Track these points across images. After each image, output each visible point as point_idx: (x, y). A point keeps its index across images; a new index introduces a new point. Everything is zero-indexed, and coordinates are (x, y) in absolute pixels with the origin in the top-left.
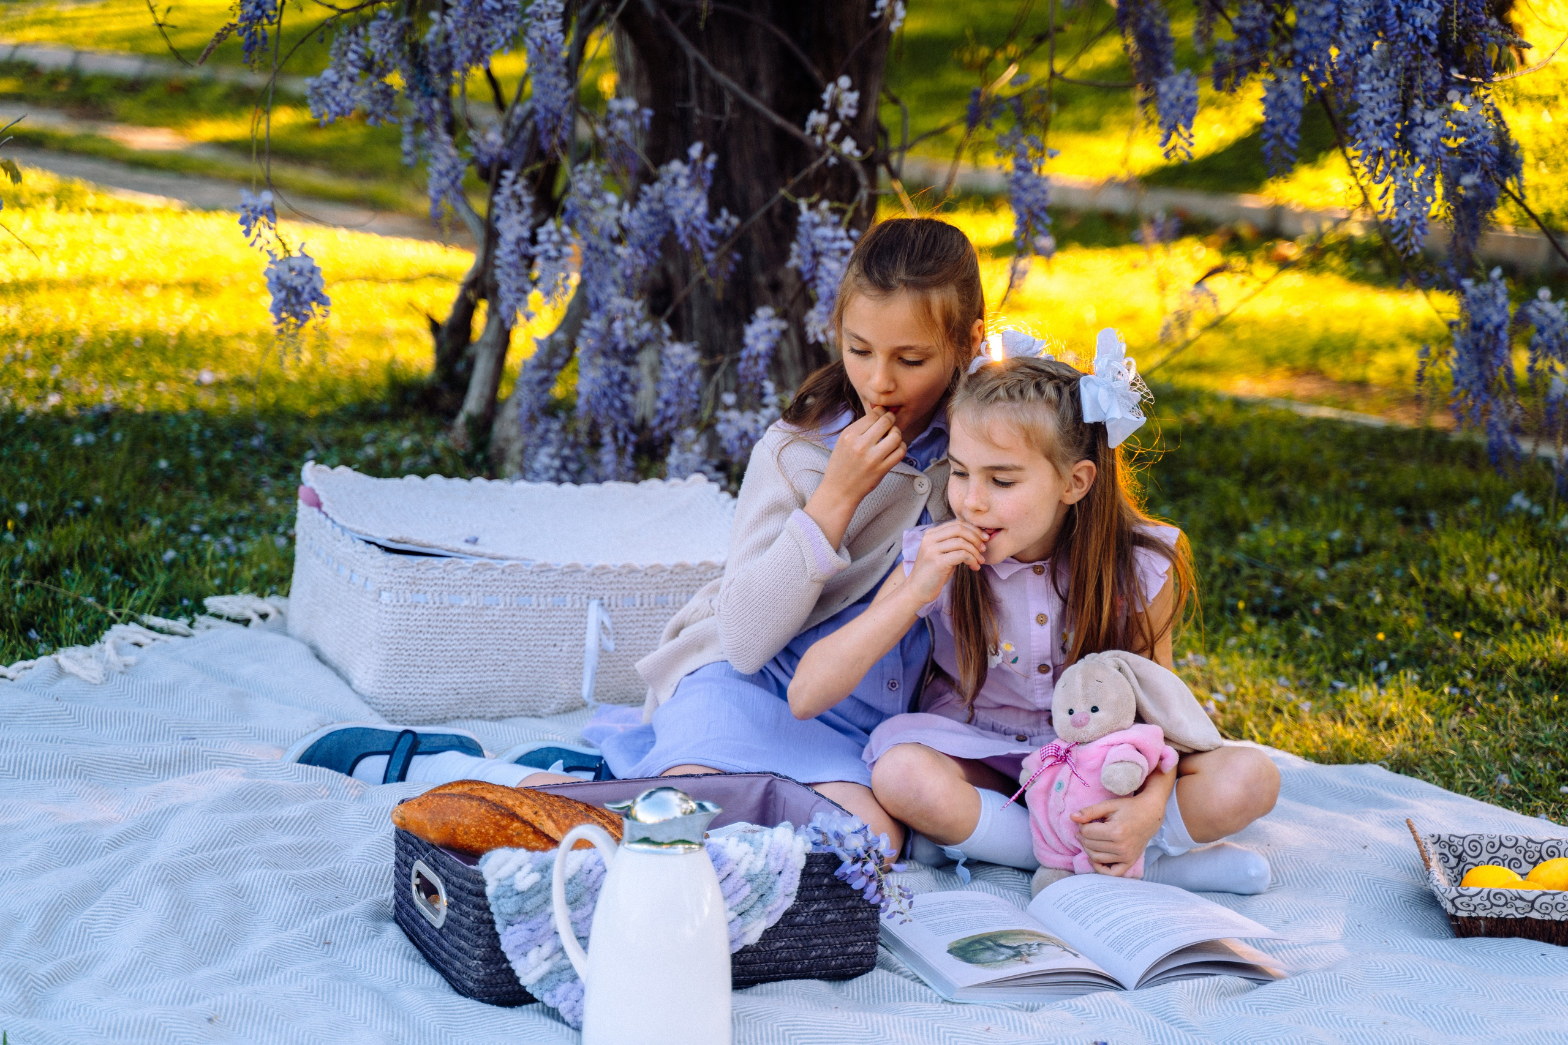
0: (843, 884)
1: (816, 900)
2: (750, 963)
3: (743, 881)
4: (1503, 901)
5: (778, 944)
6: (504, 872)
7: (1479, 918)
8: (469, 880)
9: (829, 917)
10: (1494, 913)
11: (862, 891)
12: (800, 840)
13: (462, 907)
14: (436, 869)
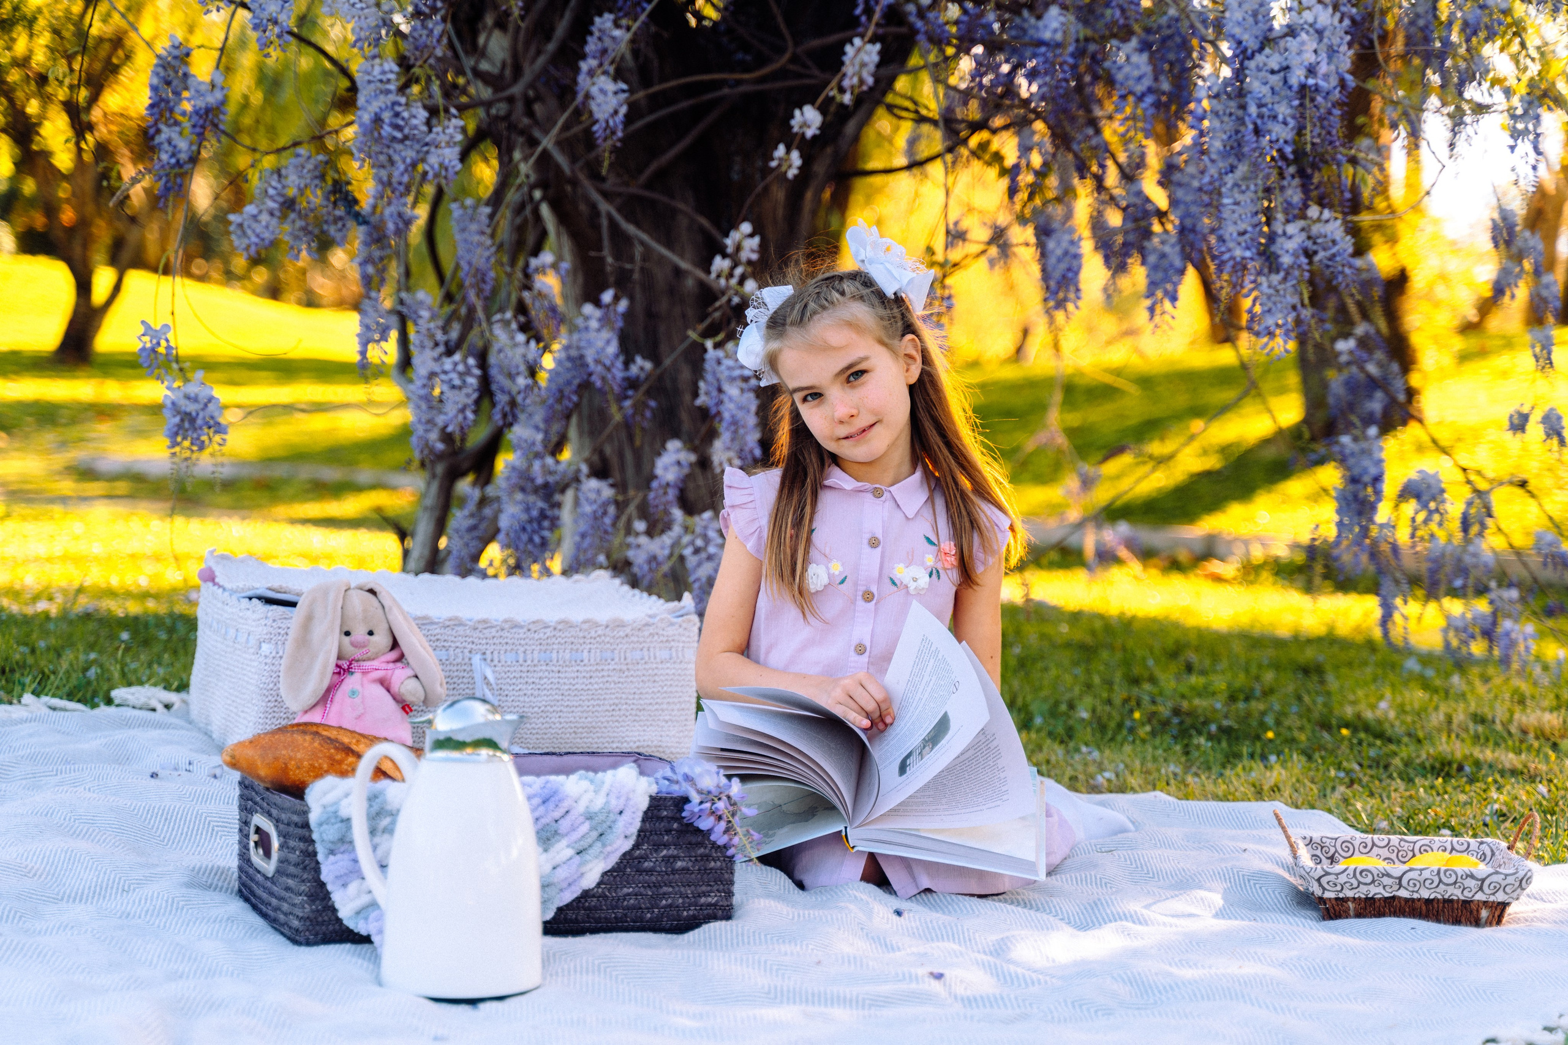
0: (690, 828)
1: (666, 846)
2: (596, 908)
3: (582, 819)
4: (1369, 879)
5: (625, 890)
6: (330, 798)
7: (1345, 900)
8: (295, 812)
9: (679, 864)
10: (1362, 892)
11: (710, 831)
12: (644, 780)
13: (292, 843)
14: (269, 815)
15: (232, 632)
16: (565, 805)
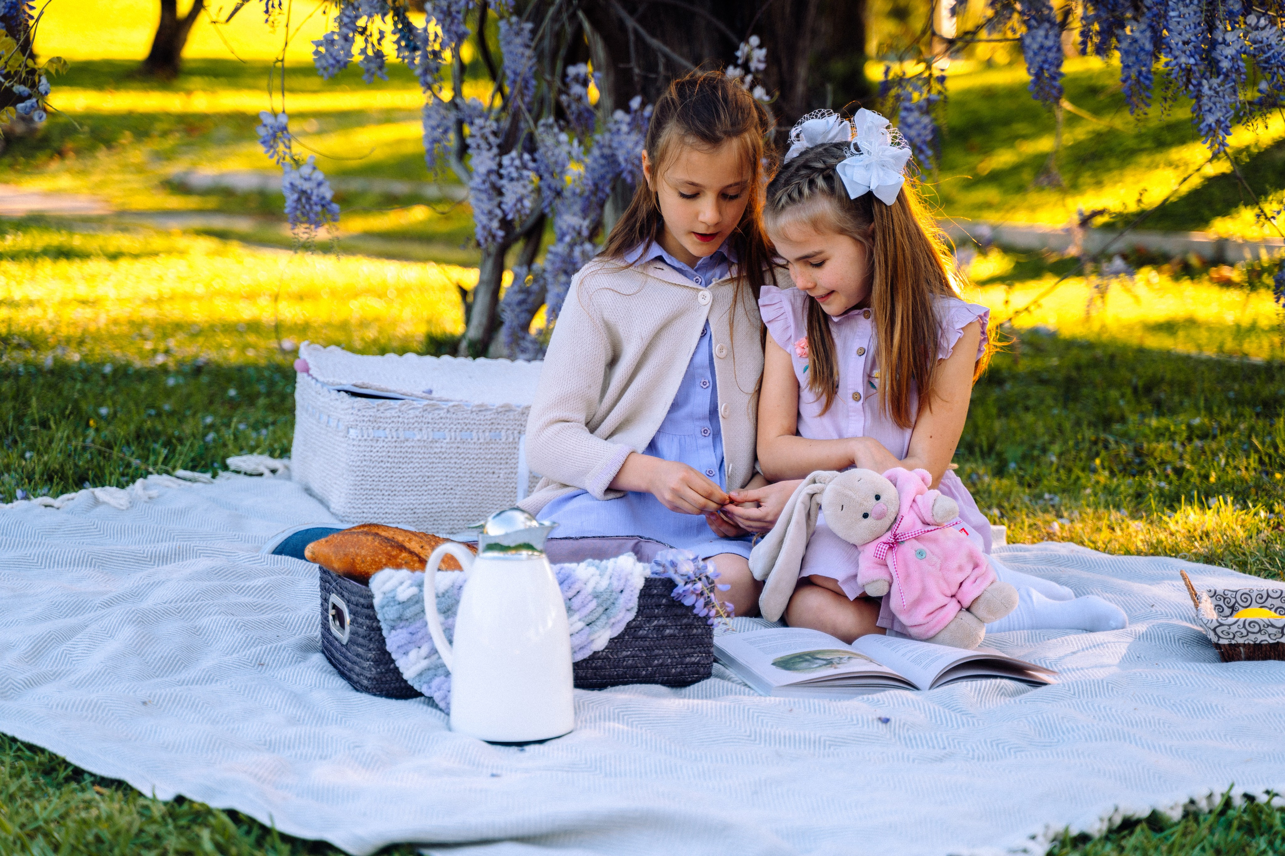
0: (676, 604)
1: (657, 617)
2: (601, 668)
3: (590, 597)
4: (1257, 629)
5: (625, 653)
6: (388, 586)
7: (1237, 645)
8: (361, 596)
9: (668, 631)
10: (1251, 639)
11: (693, 607)
12: (640, 566)
13: (360, 620)
14: (343, 596)
15: (324, 418)
16: (576, 587)
